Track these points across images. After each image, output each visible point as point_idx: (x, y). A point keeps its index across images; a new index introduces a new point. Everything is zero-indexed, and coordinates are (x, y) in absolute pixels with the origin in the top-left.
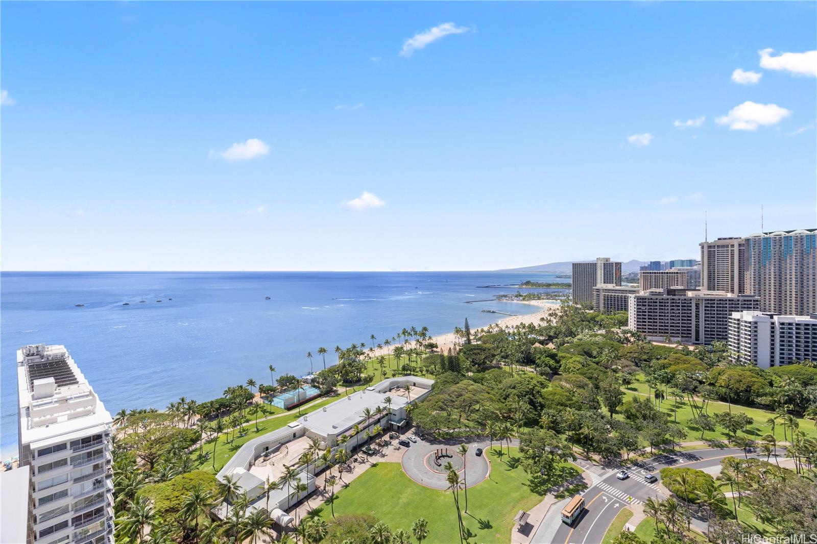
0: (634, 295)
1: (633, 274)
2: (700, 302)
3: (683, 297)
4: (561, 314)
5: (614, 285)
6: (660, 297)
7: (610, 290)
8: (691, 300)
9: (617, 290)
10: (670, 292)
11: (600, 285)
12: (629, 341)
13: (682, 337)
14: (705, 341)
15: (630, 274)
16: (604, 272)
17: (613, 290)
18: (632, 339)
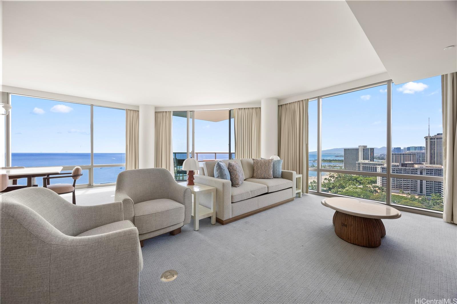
0: (380, 167)
1: (383, 155)
2: (423, 171)
3: (412, 168)
4: (337, 176)
5: (369, 161)
6: (397, 168)
7: (366, 164)
8: (417, 169)
9: (370, 164)
10: (403, 165)
11: (361, 160)
12: (377, 192)
13: (411, 191)
14: (426, 193)
15: (381, 155)
16: (363, 153)
17: (368, 164)
18: (379, 191)
